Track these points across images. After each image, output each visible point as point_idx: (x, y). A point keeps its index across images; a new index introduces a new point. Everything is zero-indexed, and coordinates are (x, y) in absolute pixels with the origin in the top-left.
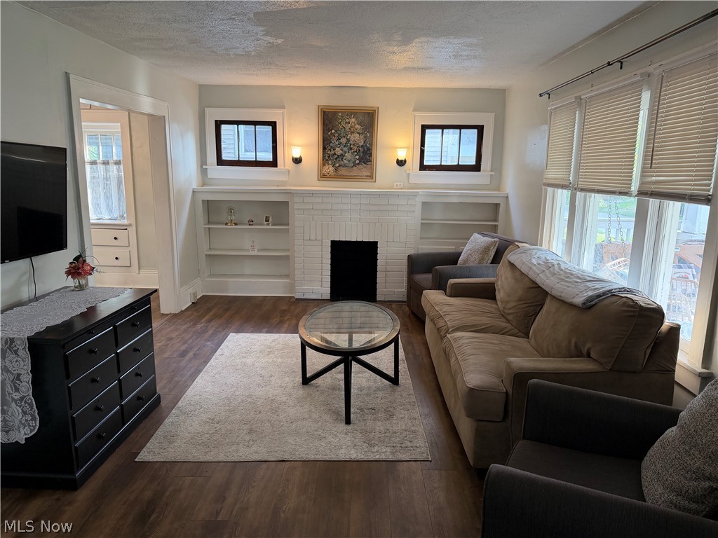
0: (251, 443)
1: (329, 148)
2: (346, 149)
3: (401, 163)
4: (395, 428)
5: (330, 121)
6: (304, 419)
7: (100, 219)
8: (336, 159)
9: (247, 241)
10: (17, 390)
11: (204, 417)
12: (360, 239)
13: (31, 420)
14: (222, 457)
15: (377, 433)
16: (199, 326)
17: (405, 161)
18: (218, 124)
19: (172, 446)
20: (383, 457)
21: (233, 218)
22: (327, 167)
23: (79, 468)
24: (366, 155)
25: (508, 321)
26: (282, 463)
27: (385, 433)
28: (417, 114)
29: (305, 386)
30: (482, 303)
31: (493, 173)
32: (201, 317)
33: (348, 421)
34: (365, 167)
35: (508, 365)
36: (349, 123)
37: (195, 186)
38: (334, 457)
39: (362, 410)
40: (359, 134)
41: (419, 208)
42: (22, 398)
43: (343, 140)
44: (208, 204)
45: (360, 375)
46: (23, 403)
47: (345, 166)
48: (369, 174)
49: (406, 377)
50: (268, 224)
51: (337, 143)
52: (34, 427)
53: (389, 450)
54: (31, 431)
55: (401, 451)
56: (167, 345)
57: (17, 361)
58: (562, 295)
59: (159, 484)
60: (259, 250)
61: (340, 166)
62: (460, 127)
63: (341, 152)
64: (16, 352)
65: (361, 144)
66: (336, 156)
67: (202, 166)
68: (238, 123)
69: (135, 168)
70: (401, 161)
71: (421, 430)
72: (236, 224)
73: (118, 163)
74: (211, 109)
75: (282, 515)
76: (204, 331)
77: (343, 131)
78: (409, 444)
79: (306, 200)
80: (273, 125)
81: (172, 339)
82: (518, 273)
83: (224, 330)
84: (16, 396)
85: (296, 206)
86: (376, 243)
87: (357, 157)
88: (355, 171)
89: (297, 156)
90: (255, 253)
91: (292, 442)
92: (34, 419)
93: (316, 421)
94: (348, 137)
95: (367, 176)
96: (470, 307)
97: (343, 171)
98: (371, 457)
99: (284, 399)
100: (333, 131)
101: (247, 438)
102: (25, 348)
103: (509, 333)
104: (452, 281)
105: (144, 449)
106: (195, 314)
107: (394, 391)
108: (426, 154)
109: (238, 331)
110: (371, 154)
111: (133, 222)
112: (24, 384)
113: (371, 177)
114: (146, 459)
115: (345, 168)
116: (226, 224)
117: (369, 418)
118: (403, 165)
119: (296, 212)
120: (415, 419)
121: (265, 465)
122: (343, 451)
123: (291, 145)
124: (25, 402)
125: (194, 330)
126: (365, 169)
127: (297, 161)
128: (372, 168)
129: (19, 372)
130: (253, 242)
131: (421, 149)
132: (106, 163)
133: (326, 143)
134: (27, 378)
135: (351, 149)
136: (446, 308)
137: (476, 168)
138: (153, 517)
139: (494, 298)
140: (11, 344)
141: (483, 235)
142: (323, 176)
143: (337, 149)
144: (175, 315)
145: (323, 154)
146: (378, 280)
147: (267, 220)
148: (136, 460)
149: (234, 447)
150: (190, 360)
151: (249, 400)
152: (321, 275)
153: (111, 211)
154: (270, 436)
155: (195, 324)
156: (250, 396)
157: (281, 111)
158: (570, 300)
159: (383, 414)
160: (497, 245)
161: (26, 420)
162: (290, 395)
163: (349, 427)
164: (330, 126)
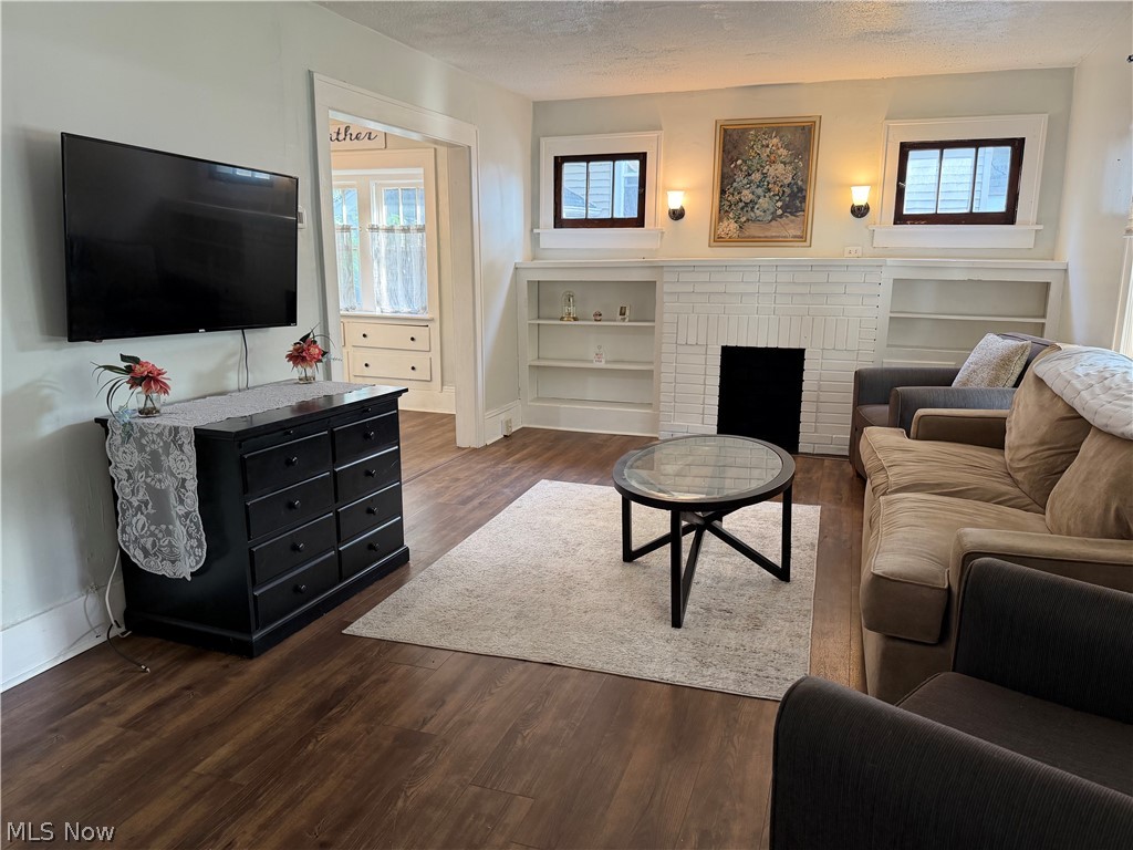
0: (513, 631)
1: (731, 190)
2: (760, 191)
3: (859, 212)
4: (757, 645)
5: (734, 145)
6: (607, 610)
7: (396, 312)
8: (742, 209)
9: (592, 347)
10: (181, 502)
11: (460, 586)
12: (772, 345)
13: (198, 547)
14: (462, 645)
15: (721, 649)
16: (501, 467)
17: (867, 208)
18: (559, 162)
19: (400, 619)
20: (719, 686)
21: (572, 309)
22: (726, 223)
23: (259, 627)
24: (795, 200)
25: (1016, 483)
26: (548, 667)
27: (736, 650)
28: (892, 124)
29: (626, 564)
30: (973, 452)
31: (1040, 227)
32: (509, 455)
33: (677, 622)
34: (792, 221)
35: (959, 538)
36: (768, 146)
37: (519, 259)
38: (633, 672)
39: (708, 610)
40: (785, 163)
41: (886, 290)
42: (187, 515)
43: (756, 177)
44: (538, 287)
45: (726, 559)
46: (188, 522)
47: (756, 220)
48: (799, 233)
49: (808, 570)
50: (624, 320)
51: (745, 181)
52: (201, 557)
53: (733, 676)
54: (197, 563)
55: (755, 682)
56: (448, 488)
57: (182, 460)
58: (1110, 422)
59: (361, 668)
60: (607, 362)
61: (748, 220)
62: (977, 144)
63: (751, 196)
64: (181, 446)
65: (786, 182)
66: (741, 205)
67: (532, 230)
68: (588, 159)
69: (441, 236)
70: (859, 208)
71: (804, 655)
72: (575, 319)
73: (421, 229)
74: (550, 139)
75: (519, 743)
76: (506, 474)
77: (755, 161)
78: (773, 672)
79: (684, 277)
80: (642, 157)
81: (457, 480)
82: (1047, 395)
83: (535, 474)
84: (181, 510)
85: (667, 288)
86: (801, 352)
87: (779, 204)
88: (775, 229)
89: (676, 206)
90: (602, 365)
91: (576, 640)
92: (200, 546)
93: (625, 616)
94: (765, 171)
95: (795, 237)
96: (945, 457)
97: (753, 230)
98: (698, 682)
99: (587, 578)
100: (739, 162)
101: (511, 623)
102: (190, 442)
103: (1009, 504)
104: (921, 412)
105: (360, 619)
106: (503, 450)
107: (777, 589)
108: (907, 197)
109: (554, 478)
110: (804, 197)
111: (436, 315)
112: (190, 493)
113: (802, 238)
114: (358, 633)
115: (757, 224)
116: (562, 319)
117: (717, 623)
118: (863, 216)
119: (666, 298)
120: (800, 637)
121: (521, 666)
122: (653, 666)
123: (667, 189)
124: (191, 521)
125: (492, 471)
126: (792, 225)
127: (677, 215)
128: (805, 223)
129: (184, 476)
130: (599, 347)
131: (898, 185)
132: (406, 230)
133: (726, 183)
134: (192, 485)
135: (769, 190)
136: (897, 456)
137: (1008, 217)
138: (334, 711)
139: (1000, 446)
140: (175, 436)
141: (1005, 336)
142: (718, 239)
143: (745, 192)
144: (475, 449)
145: (721, 201)
146: (803, 417)
147: (622, 314)
148: (344, 632)
149: (486, 634)
150: (474, 509)
151: (535, 572)
152: (704, 404)
153: (410, 301)
154: (546, 627)
155: (497, 464)
156: (538, 567)
157: (653, 135)
158: (1121, 430)
159: (743, 621)
160: (1027, 353)
161: (192, 547)
162: (598, 574)
163: (677, 632)
164: (734, 154)
